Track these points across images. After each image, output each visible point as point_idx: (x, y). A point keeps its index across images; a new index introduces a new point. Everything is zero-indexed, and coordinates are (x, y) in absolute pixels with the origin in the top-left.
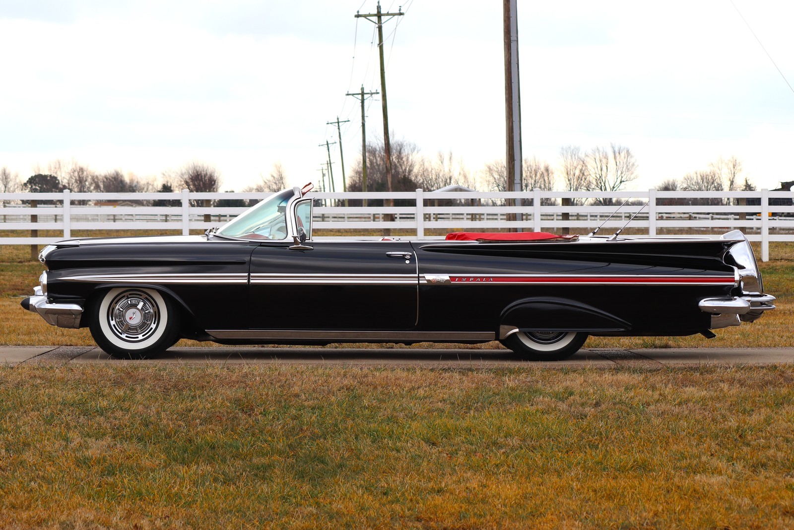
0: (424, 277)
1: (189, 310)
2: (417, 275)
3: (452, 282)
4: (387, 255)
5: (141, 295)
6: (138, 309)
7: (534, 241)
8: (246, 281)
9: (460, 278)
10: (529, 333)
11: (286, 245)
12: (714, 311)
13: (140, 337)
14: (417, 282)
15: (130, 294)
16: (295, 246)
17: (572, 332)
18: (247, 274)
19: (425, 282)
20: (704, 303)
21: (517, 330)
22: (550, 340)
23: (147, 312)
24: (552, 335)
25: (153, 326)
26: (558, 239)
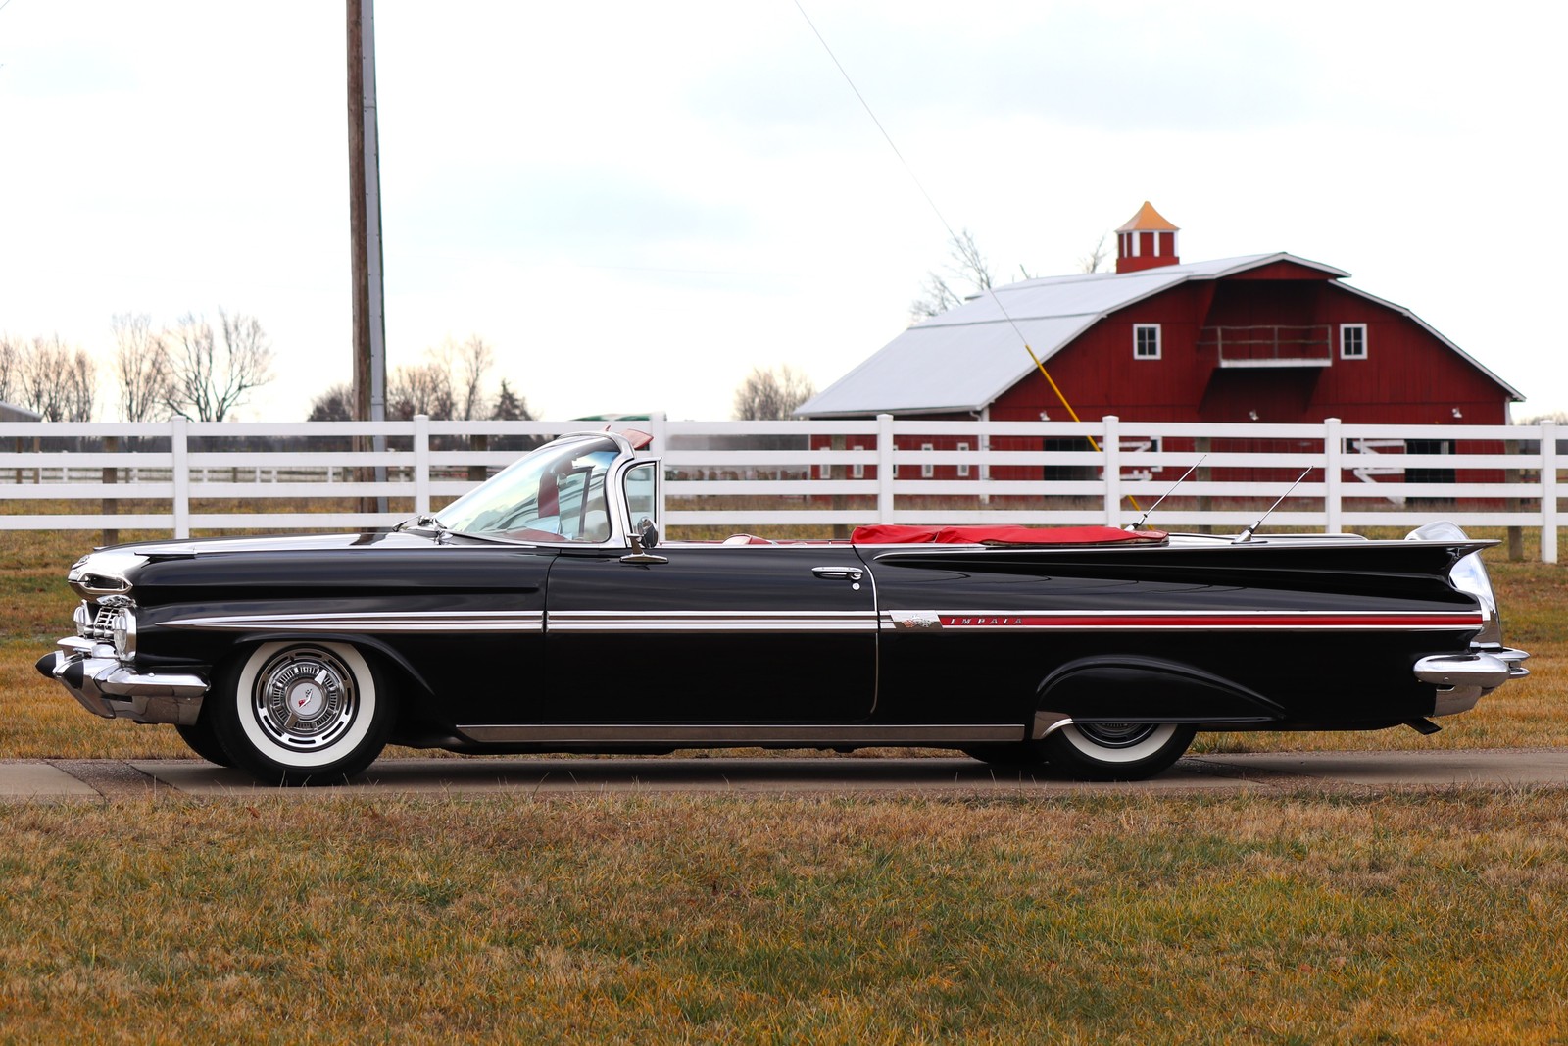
0: (889, 617)
1: (426, 686)
2: (875, 613)
3: (944, 627)
4: (815, 573)
5: (320, 656)
6: (317, 684)
7: (1092, 544)
8: (540, 627)
9: (959, 619)
10: (1084, 726)
11: (615, 553)
12: (1444, 681)
13: (319, 741)
14: (876, 627)
15: (297, 654)
16: (632, 555)
17: (1168, 725)
18: (540, 613)
19: (892, 626)
20: (1424, 665)
21: (1068, 721)
22: (1124, 739)
23: (332, 689)
24: (1127, 731)
25: (345, 718)
26: (1139, 540)
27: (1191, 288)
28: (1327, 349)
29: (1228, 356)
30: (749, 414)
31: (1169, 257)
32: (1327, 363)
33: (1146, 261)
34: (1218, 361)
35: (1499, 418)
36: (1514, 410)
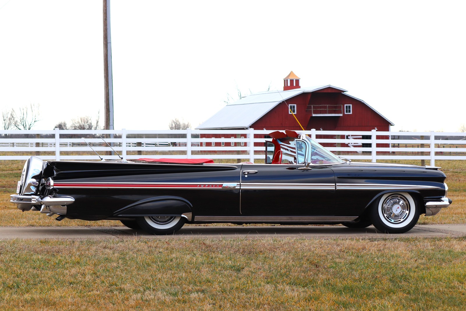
27: (304, 95)
28: (341, 111)
29: (314, 113)
30: (172, 128)
31: (298, 86)
32: (341, 115)
33: (292, 87)
34: (312, 114)
35: (387, 130)
36: (391, 127)
